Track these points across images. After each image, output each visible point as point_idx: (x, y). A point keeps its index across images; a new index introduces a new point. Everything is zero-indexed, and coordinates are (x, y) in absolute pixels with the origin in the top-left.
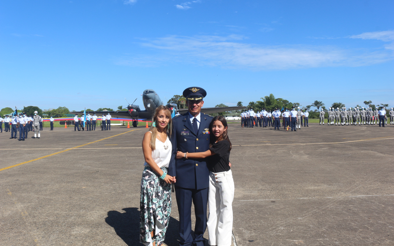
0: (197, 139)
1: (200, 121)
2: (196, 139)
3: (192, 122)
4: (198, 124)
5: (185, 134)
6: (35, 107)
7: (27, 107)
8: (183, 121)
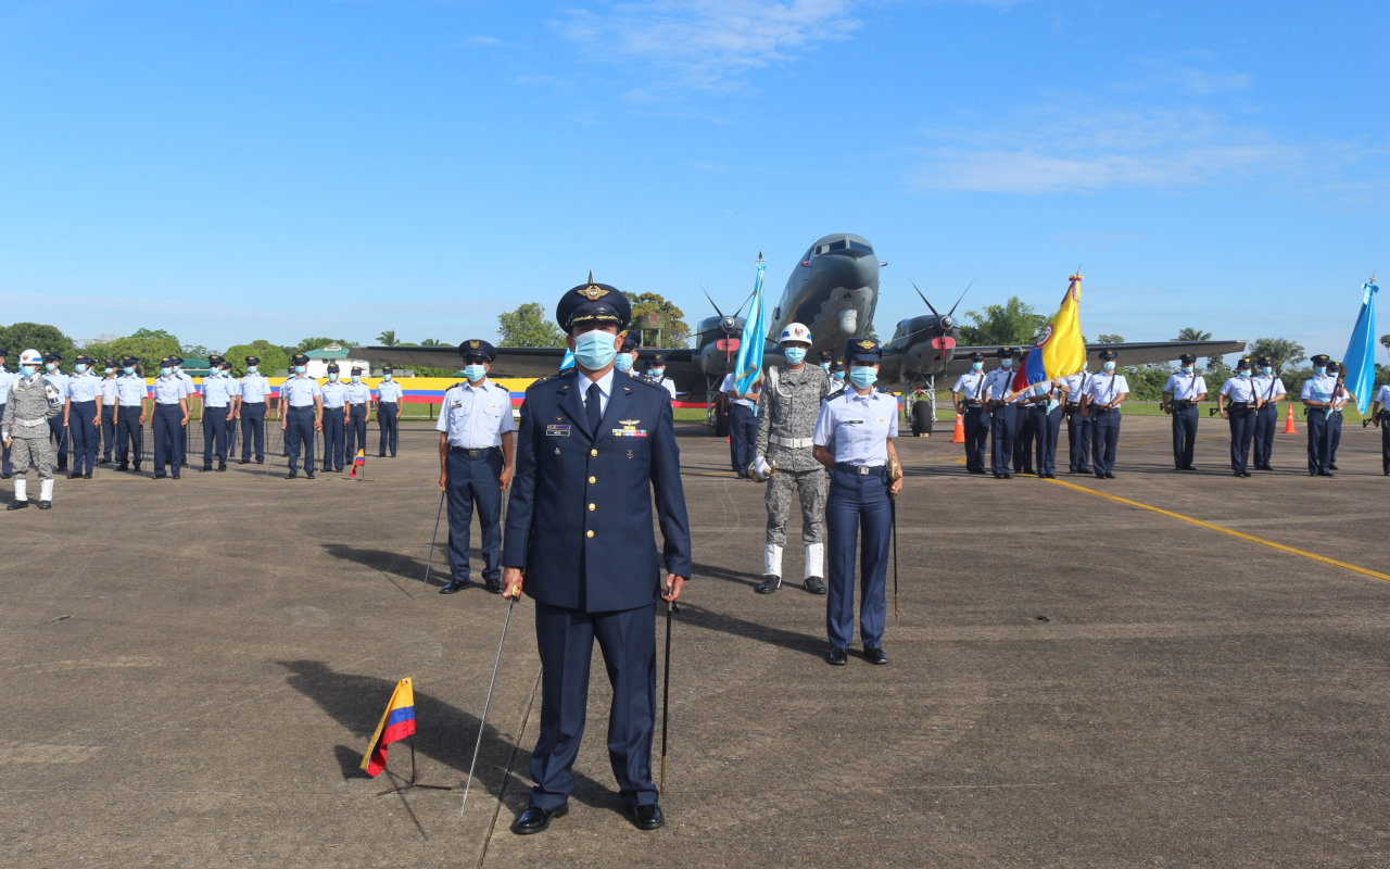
0: (594, 452)
1: (608, 394)
2: (590, 452)
3: (584, 397)
4: (603, 402)
5: (557, 433)
6: (43, 327)
7: (11, 324)
8: (559, 393)
